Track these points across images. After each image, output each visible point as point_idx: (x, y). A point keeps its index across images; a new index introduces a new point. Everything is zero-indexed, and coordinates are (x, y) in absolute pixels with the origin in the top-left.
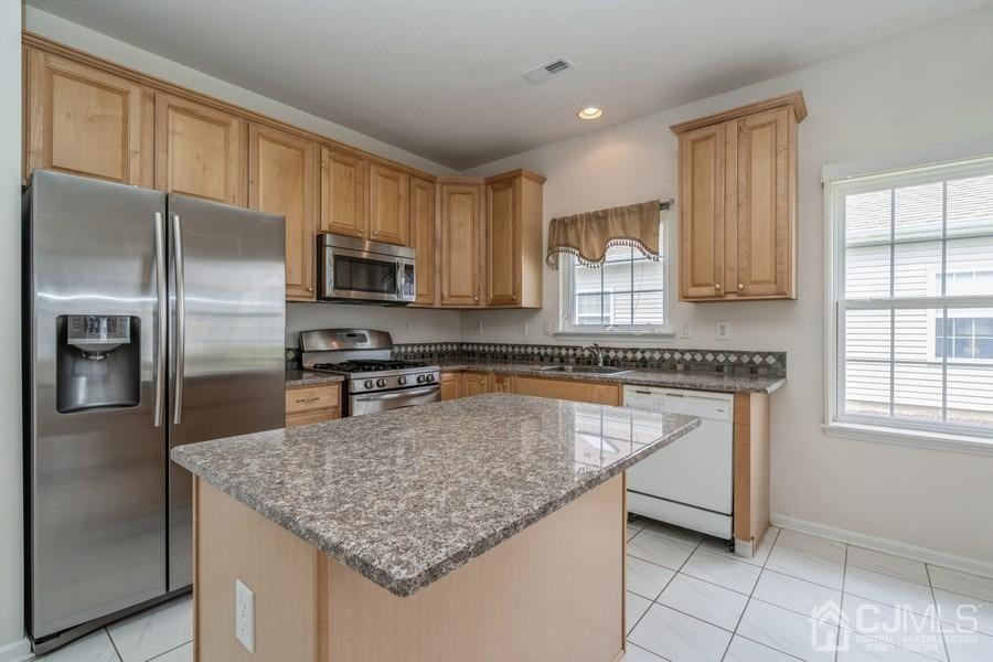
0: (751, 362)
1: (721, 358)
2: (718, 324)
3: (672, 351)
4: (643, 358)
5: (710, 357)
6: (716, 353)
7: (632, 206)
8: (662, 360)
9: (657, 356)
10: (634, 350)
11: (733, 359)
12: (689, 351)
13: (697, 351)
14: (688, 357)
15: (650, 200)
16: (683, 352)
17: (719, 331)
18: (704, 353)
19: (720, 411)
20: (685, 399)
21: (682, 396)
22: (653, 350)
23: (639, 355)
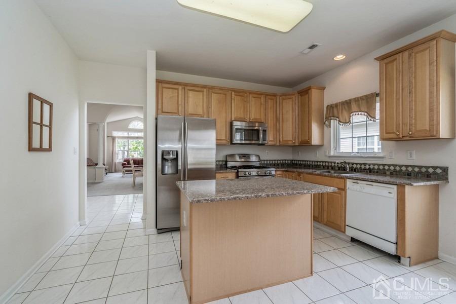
0: (427, 171)
1: (410, 169)
2: (409, 152)
3: (384, 165)
4: (370, 168)
5: (404, 169)
6: (407, 166)
7: (362, 96)
8: (379, 169)
9: (376, 167)
10: (365, 164)
11: (417, 170)
12: (393, 165)
13: (397, 165)
14: (392, 168)
15: (371, 93)
16: (389, 166)
17: (409, 155)
18: (401, 166)
19: (390, 193)
20: (374, 187)
21: (372, 185)
22: (374, 165)
23: (367, 167)
